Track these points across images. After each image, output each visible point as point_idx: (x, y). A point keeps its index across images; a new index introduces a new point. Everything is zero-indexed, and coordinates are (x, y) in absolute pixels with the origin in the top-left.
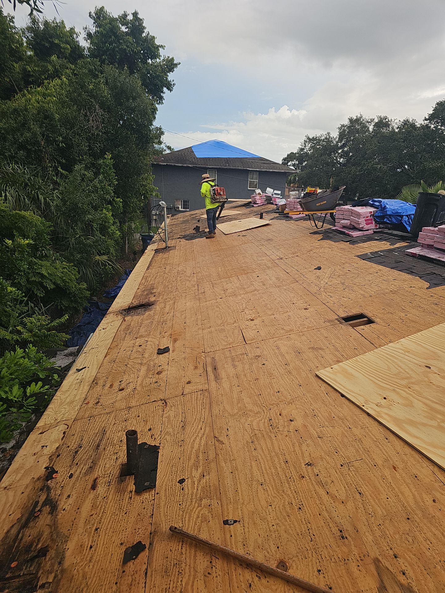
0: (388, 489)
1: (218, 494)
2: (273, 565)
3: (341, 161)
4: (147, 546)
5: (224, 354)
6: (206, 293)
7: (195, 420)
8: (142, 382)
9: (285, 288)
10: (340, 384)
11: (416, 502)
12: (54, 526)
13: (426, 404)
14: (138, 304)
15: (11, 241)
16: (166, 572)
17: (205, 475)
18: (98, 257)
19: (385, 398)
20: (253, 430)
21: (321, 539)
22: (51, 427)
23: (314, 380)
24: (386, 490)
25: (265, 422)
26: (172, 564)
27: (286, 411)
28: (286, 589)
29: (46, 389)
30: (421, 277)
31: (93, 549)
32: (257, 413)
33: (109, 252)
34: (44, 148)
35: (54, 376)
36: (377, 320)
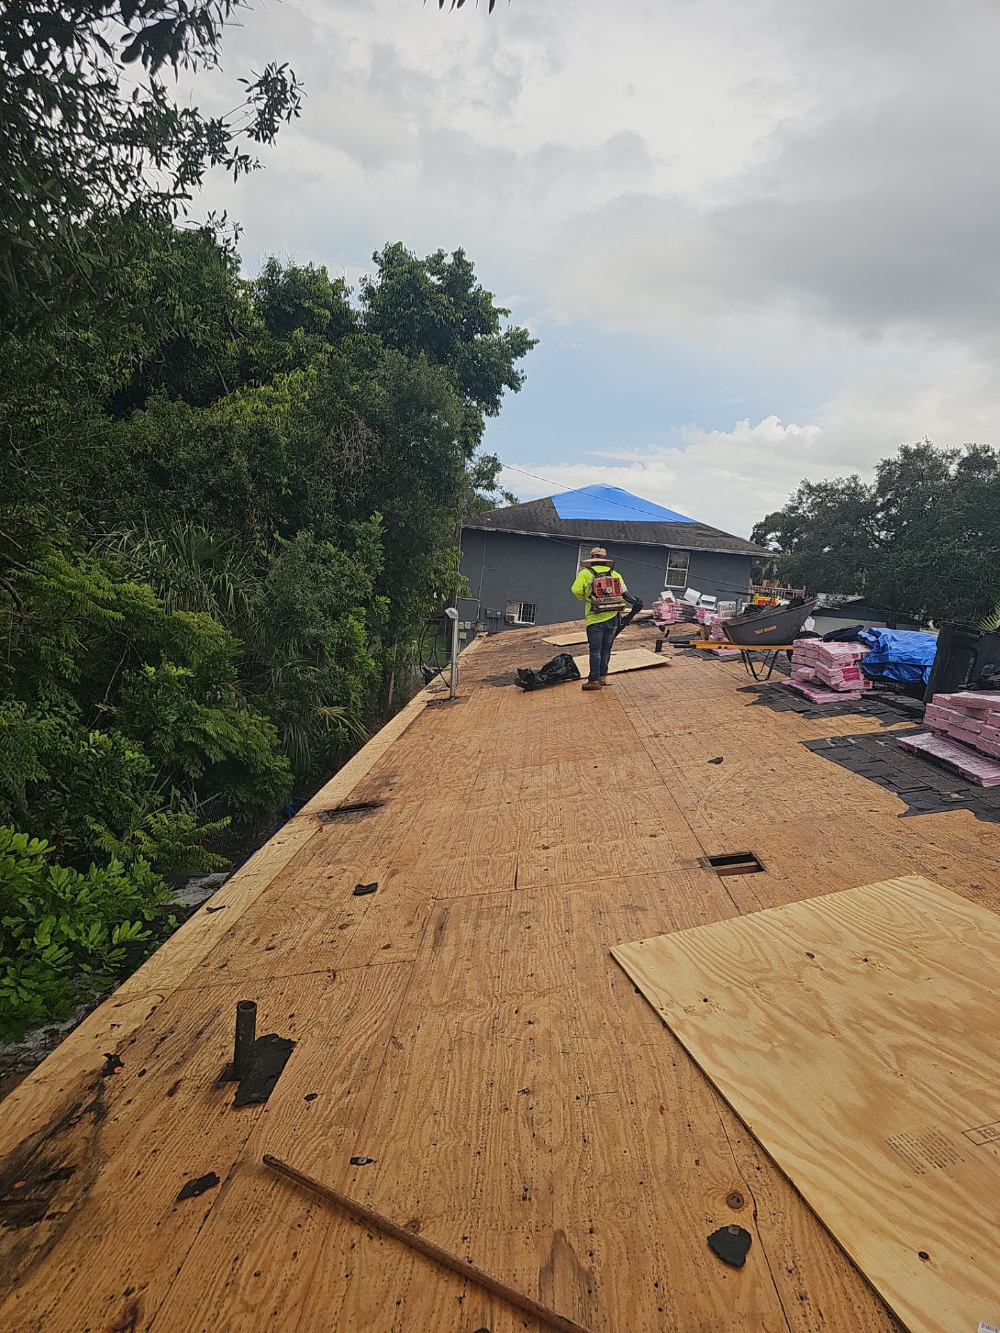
0: (634, 1138)
1: (362, 1120)
2: (401, 1222)
3: (881, 537)
4: (222, 1181)
5: (467, 905)
6: (485, 791)
7: (371, 1008)
8: (310, 939)
9: (635, 793)
10: (641, 970)
11: (668, 1160)
12: (93, 1142)
13: (768, 1015)
14: (356, 803)
15: (153, 669)
16: (237, 1217)
17: (352, 1091)
18: (325, 710)
19: (705, 1000)
20: (460, 1031)
21: (489, 1197)
22: (137, 997)
23: (601, 958)
24: (630, 1140)
25: (485, 1021)
26: (250, 1208)
27: (528, 1008)
28: (404, 1256)
29: (146, 937)
30: (900, 794)
31: (141, 1176)
32: (479, 1007)
33: (348, 700)
34: (251, 497)
35: (168, 918)
36: (770, 866)
